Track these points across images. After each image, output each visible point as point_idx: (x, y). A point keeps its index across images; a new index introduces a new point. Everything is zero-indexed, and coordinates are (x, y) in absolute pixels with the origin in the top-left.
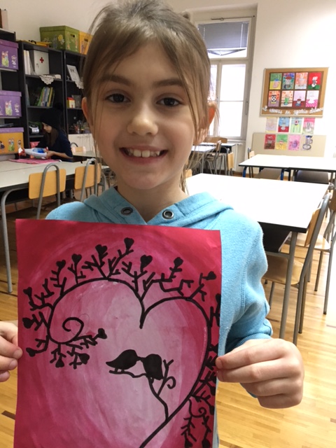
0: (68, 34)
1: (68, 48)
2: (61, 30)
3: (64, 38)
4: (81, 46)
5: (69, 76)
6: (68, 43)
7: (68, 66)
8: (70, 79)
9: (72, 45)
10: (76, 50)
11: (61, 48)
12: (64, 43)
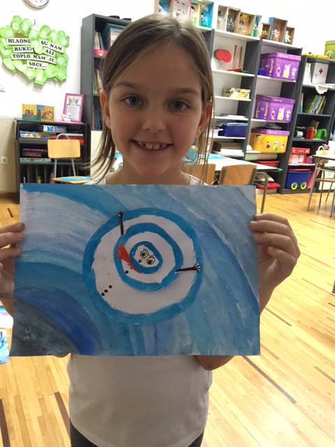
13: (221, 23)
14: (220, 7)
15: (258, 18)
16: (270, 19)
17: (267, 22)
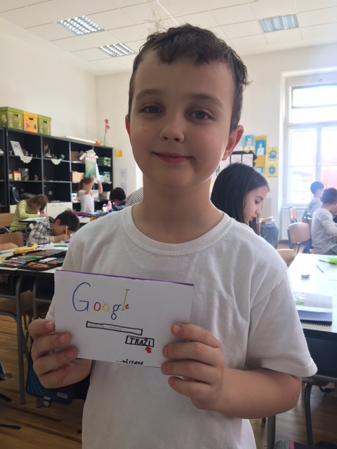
0: (10, 114)
1: (11, 126)
2: (4, 110)
3: (7, 117)
4: (25, 124)
5: (12, 149)
6: (11, 121)
7: (12, 142)
8: (13, 153)
9: (15, 123)
10: (20, 128)
11: (4, 126)
12: (7, 122)
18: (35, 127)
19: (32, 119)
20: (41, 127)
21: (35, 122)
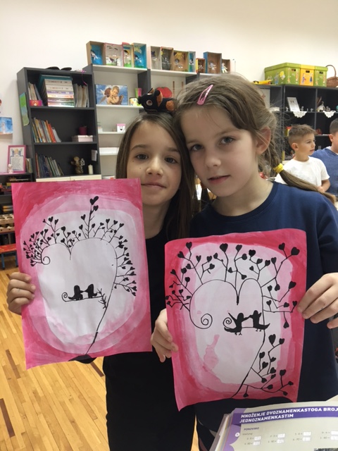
1: (289, 82)
2: (283, 67)
4: (302, 78)
5: (289, 107)
6: (289, 77)
7: (288, 98)
8: (289, 110)
9: (292, 79)
10: (296, 83)
11: (282, 83)
12: (285, 78)
13: (157, 63)
14: (152, 48)
15: (192, 54)
16: (205, 54)
17: (202, 57)
18: (311, 80)
19: (309, 72)
20: (317, 79)
21: (311, 74)
